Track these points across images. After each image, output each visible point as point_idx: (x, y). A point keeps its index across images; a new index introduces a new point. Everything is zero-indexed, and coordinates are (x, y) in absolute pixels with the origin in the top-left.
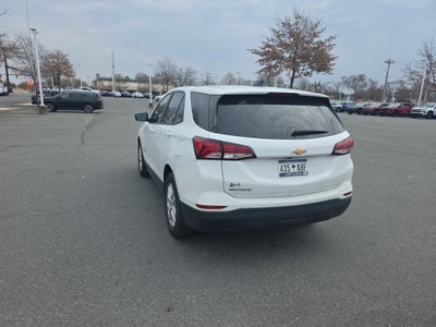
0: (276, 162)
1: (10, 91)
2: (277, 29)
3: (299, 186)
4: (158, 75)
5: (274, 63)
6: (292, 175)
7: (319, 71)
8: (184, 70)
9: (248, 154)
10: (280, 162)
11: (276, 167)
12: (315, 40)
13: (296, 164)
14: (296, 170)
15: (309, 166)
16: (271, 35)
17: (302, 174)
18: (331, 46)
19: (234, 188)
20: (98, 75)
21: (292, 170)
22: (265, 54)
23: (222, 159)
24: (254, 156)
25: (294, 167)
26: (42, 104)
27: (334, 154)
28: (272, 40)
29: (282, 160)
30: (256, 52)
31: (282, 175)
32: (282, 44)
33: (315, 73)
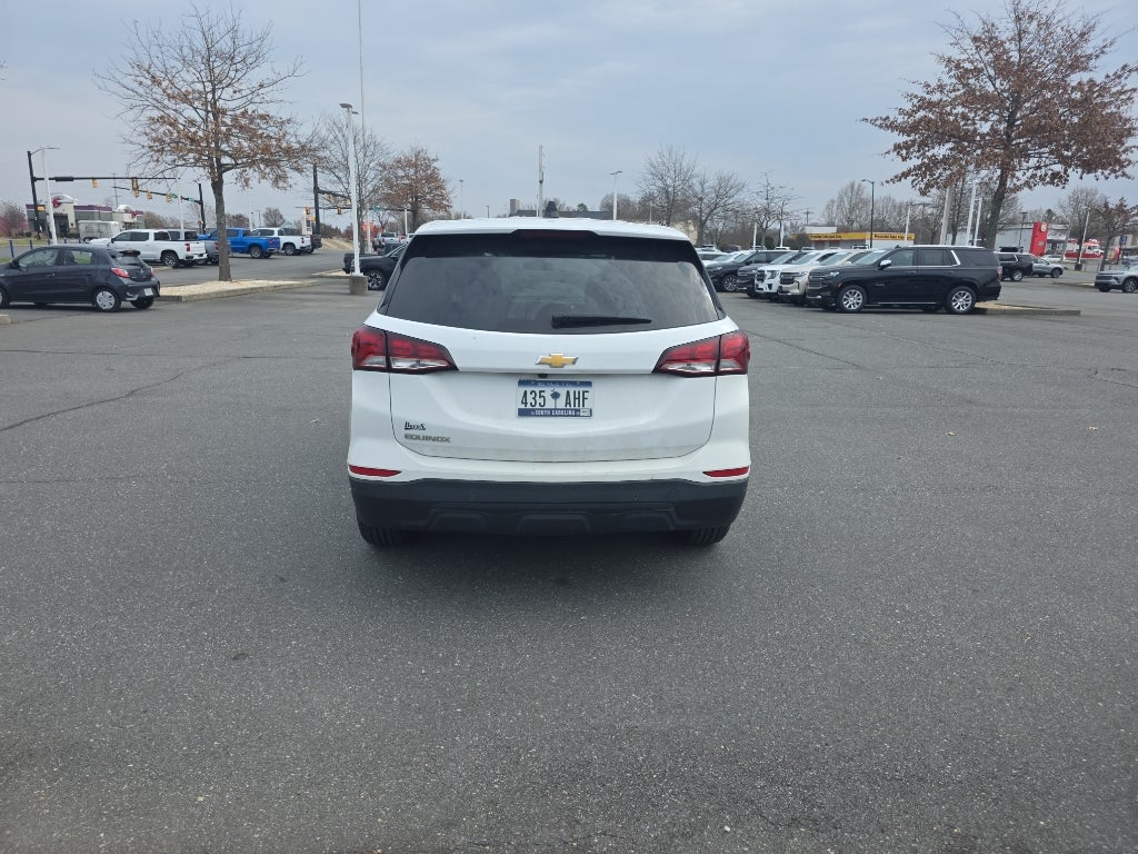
0: (515, 382)
1: (316, 244)
2: (956, 54)
3: (565, 440)
4: (649, 198)
5: (941, 151)
6: (552, 413)
7: (1088, 167)
8: (712, 182)
9: (439, 362)
10: (521, 383)
11: (513, 395)
12: (1074, 79)
13: (562, 391)
14: (561, 403)
15: (597, 396)
16: (938, 73)
17: (576, 414)
18: (1125, 96)
19: (413, 434)
20: (513, 202)
21: (550, 404)
22: (914, 128)
23: (389, 369)
24: (452, 368)
25: (555, 396)
26: (357, 273)
27: (660, 370)
28: (941, 88)
29: (526, 380)
30: (890, 125)
31: (523, 413)
32: (973, 99)
33: (1074, 174)
